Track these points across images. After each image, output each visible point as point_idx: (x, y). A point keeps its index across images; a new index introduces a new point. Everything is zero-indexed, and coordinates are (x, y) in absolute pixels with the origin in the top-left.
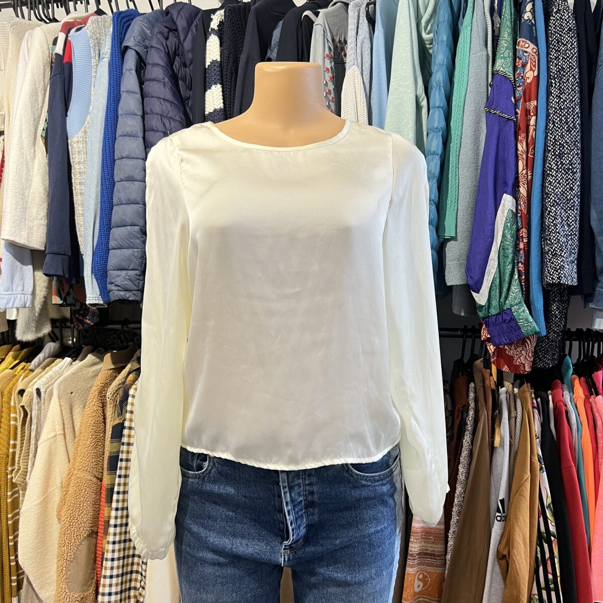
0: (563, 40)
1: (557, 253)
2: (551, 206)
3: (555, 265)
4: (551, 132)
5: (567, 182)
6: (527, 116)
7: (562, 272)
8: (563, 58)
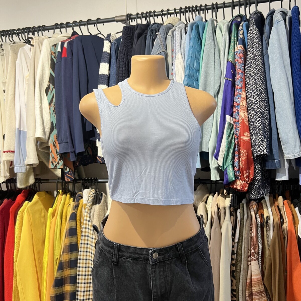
0: (255, 42)
8: (255, 51)
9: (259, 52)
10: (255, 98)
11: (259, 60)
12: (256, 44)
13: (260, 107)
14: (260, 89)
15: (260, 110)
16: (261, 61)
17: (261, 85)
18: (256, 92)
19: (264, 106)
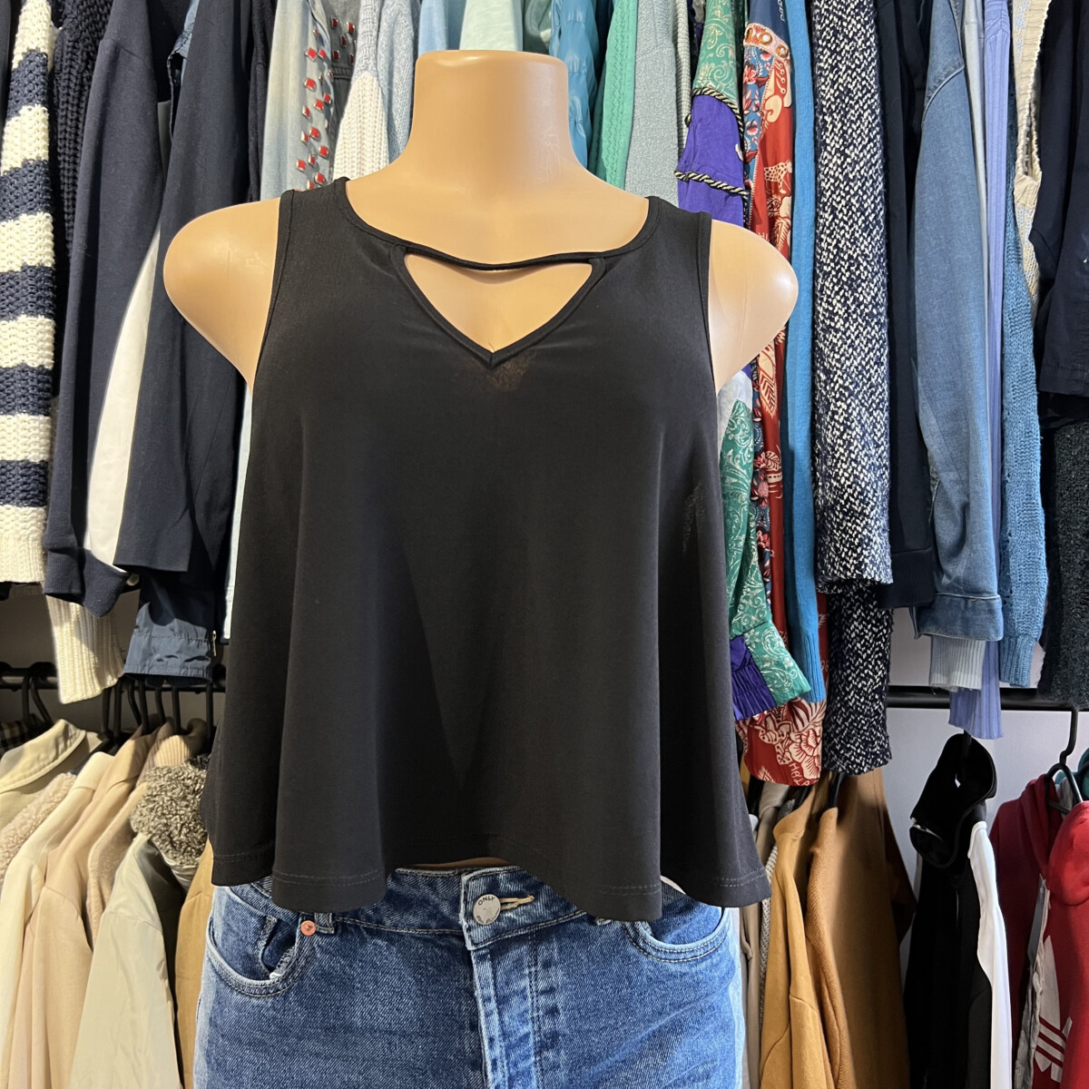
0: (847, 28)
1: (853, 510)
2: (837, 400)
3: (851, 536)
4: (828, 232)
5: (870, 345)
6: (769, 196)
7: (865, 553)
8: (848, 68)
9: (863, 75)
10: (827, 302)
11: (860, 115)
12: (855, 34)
13: (846, 347)
14: (855, 256)
15: (843, 358)
16: (870, 119)
17: (861, 239)
18: (834, 273)
19: (869, 341)
